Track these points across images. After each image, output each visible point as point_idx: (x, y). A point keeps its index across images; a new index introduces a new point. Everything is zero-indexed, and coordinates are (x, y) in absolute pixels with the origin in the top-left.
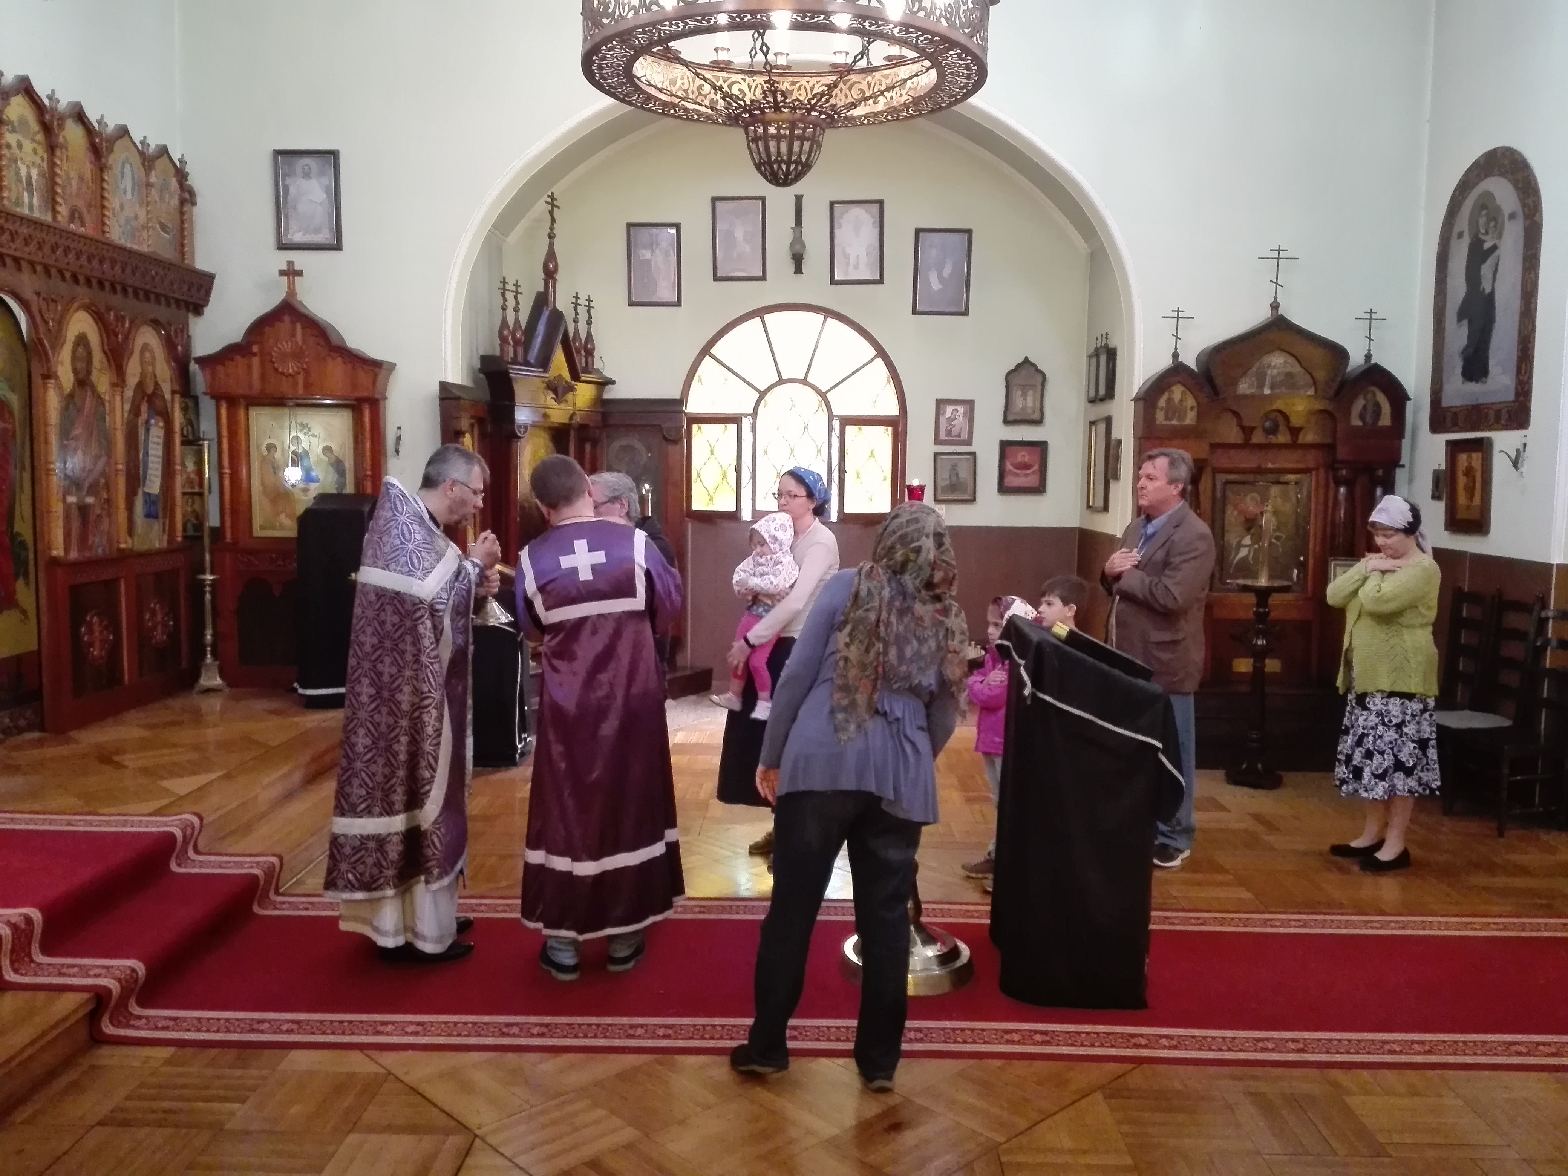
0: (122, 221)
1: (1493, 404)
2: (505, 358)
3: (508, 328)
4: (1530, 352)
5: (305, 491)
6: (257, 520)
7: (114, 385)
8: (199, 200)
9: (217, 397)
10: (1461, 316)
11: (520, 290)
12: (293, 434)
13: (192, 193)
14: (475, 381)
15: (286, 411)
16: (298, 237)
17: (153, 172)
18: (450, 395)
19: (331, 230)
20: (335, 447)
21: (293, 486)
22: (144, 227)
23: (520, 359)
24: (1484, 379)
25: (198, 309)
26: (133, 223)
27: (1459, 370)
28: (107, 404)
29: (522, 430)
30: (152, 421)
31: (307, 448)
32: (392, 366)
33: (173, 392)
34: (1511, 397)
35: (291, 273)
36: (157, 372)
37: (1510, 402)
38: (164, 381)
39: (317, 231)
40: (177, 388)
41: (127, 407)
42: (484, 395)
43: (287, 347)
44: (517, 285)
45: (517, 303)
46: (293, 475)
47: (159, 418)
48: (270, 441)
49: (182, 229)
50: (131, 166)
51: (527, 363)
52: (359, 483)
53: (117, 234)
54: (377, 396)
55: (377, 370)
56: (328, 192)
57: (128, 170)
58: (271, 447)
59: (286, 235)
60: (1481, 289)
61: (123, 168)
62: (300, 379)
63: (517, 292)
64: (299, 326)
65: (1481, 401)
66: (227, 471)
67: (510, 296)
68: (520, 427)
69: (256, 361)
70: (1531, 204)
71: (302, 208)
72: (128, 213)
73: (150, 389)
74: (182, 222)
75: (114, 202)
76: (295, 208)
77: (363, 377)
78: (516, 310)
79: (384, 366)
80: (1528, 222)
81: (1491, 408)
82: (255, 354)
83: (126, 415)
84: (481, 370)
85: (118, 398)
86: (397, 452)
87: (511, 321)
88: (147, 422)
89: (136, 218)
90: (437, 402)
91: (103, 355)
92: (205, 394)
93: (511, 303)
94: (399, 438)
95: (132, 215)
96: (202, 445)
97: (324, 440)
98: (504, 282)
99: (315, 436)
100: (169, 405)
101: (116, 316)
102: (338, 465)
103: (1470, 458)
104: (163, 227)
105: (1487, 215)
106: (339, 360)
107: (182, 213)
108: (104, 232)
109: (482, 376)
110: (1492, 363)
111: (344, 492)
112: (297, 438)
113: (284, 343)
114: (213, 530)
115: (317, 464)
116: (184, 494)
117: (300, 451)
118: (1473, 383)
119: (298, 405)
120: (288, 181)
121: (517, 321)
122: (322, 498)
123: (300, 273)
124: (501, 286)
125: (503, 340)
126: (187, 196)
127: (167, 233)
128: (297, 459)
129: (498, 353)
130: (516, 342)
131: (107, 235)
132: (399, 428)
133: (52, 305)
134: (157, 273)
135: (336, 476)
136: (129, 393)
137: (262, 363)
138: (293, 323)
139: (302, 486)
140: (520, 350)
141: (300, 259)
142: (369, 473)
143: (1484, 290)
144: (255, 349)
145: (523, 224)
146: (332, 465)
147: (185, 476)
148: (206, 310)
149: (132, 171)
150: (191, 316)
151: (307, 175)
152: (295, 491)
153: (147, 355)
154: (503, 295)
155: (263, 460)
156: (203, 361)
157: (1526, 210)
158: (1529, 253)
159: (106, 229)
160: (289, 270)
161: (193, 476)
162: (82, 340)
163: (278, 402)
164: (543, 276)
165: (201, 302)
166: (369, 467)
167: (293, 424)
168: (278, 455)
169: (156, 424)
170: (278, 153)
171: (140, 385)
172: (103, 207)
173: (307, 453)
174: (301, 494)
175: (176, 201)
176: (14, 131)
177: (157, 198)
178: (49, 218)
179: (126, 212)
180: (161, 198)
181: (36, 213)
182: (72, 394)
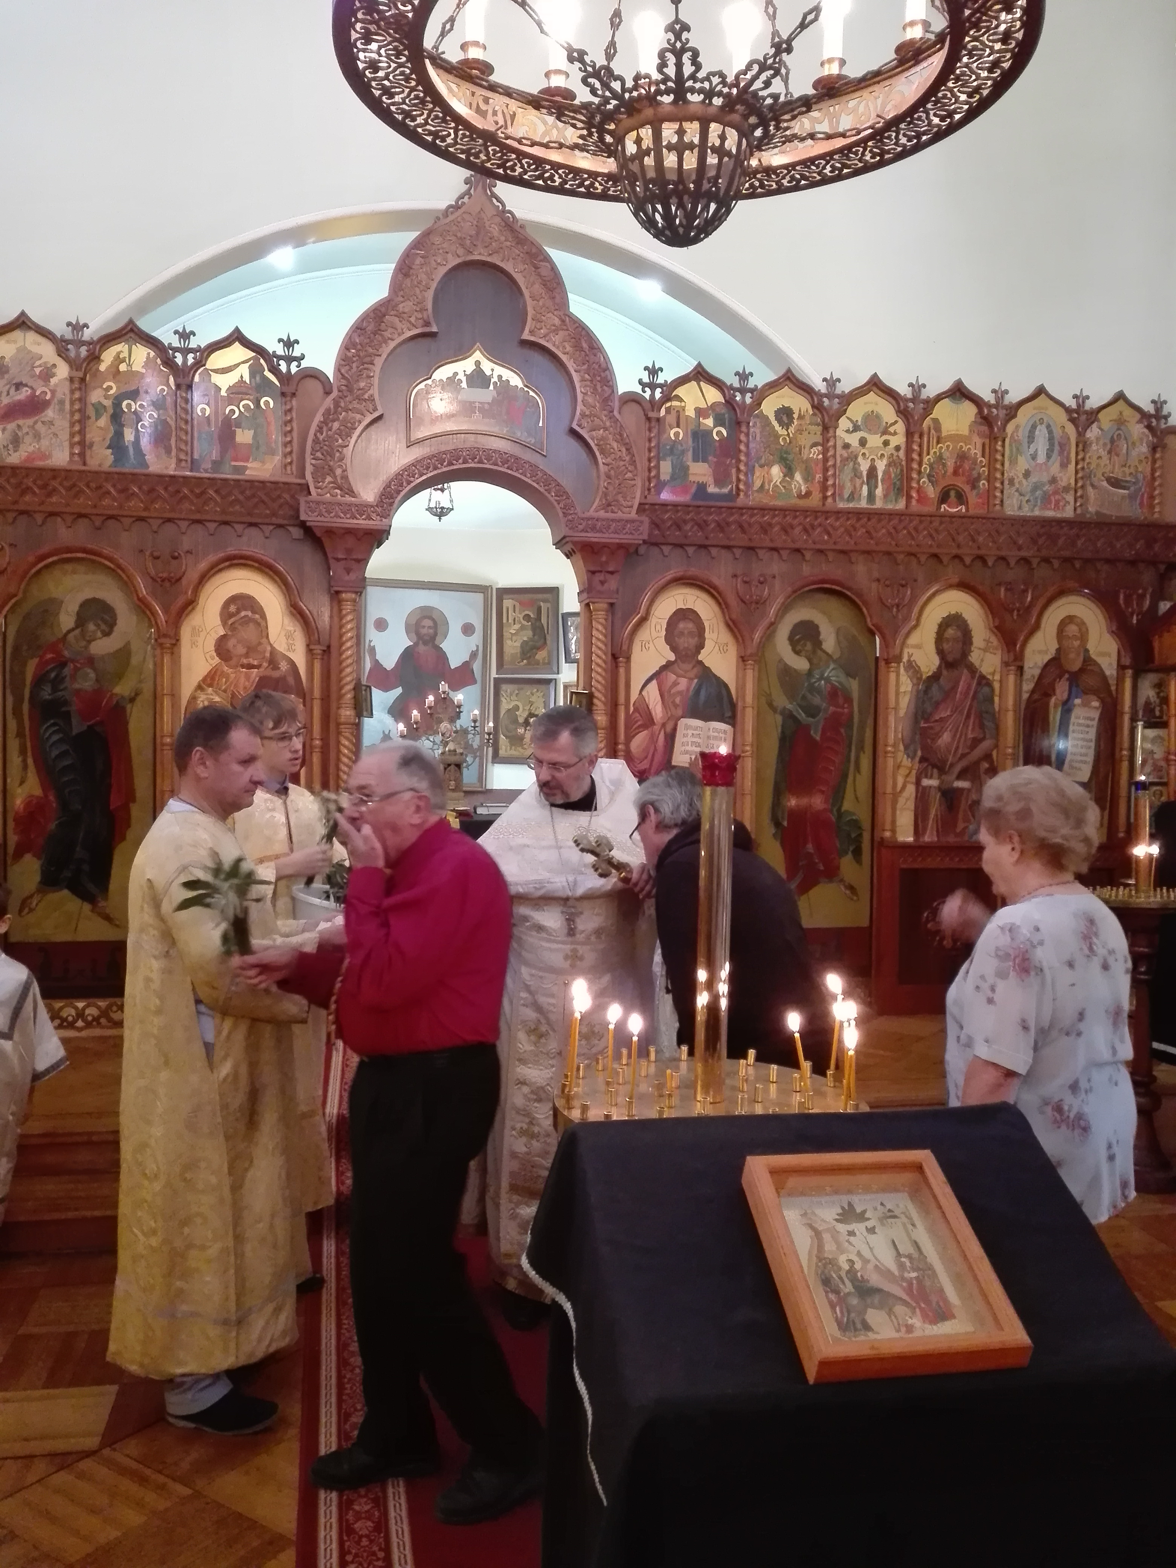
0: (1027, 489)
7: (1006, 664)
17: (1094, 426)
22: (1071, 489)
26: (1048, 487)
28: (996, 686)
30: (1078, 701)
33: (1121, 667)
36: (1091, 646)
38: (1103, 654)
40: (1127, 661)
41: (1028, 686)
47: (1091, 698)
49: (1153, 478)
50: (1048, 427)
53: (1014, 505)
57: (1041, 433)
61: (1032, 432)
72: (1039, 478)
73: (1076, 666)
74: (1152, 471)
75: (1012, 472)
83: (1025, 696)
85: (1011, 678)
88: (1067, 702)
89: (1054, 481)
91: (988, 632)
95: (1046, 479)
100: (1113, 682)
101: (1009, 590)
104: (1115, 483)
107: (1154, 461)
108: (996, 507)
126: (1158, 441)
127: (1124, 488)
131: (999, 509)
133: (898, 590)
136: (1032, 672)
149: (1050, 432)
153: (1072, 629)
159: (998, 503)
162: (953, 620)
169: (1085, 705)
171: (1055, 662)
172: (995, 479)
175: (1144, 449)
176: (856, 428)
177: (1103, 453)
178: (901, 505)
179: (1033, 479)
180: (1109, 452)
181: (879, 504)
182: (935, 677)
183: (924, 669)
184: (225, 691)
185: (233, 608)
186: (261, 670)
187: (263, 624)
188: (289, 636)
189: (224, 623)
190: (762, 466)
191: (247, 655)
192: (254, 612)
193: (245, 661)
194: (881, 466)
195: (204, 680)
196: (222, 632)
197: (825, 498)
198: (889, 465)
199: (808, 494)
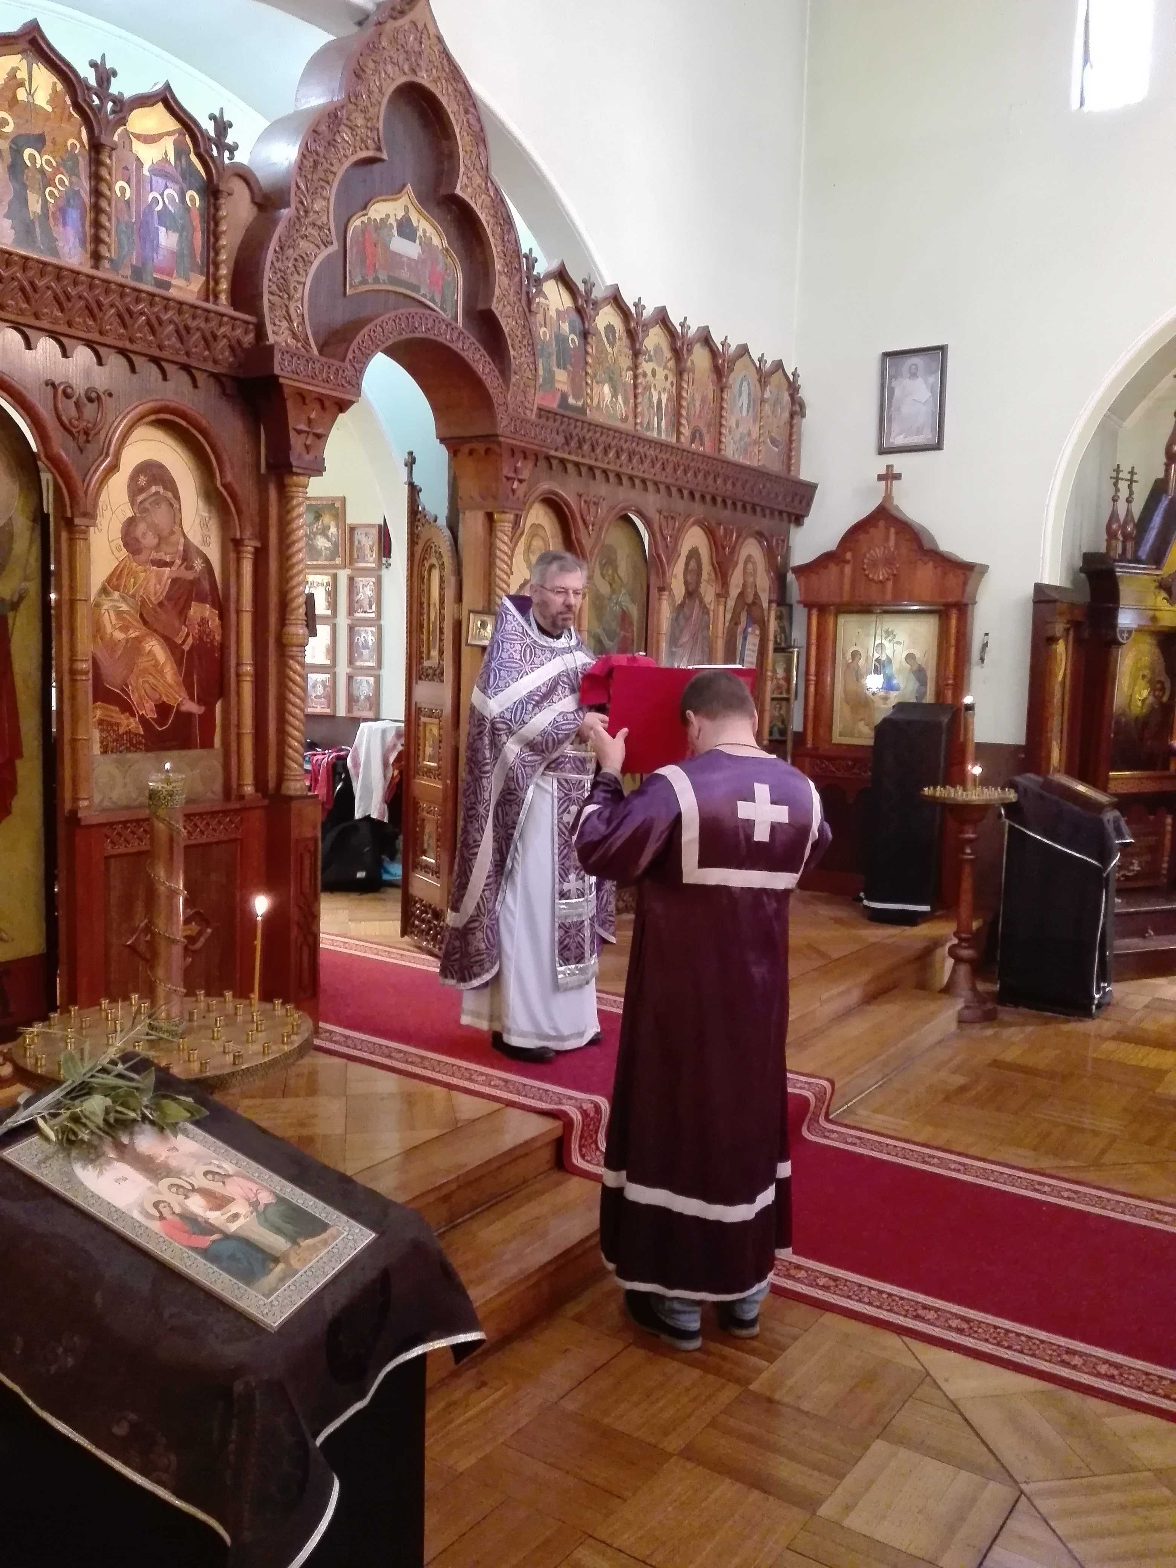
0: (737, 438)
2: (1112, 554)
3: (1118, 520)
5: (885, 699)
6: (837, 727)
7: (718, 595)
8: (808, 412)
9: (809, 606)
11: (1135, 478)
12: (878, 641)
13: (802, 406)
14: (1075, 581)
15: (873, 617)
16: (899, 440)
17: (768, 388)
18: (1045, 598)
19: (933, 429)
20: (918, 655)
21: (874, 694)
22: (756, 443)
23: (1129, 555)
25: (798, 520)
26: (747, 439)
28: (711, 614)
29: (1126, 635)
30: (750, 630)
31: (891, 656)
32: (984, 569)
33: (770, 602)
35: (889, 477)
36: (757, 582)
39: (918, 432)
40: (774, 597)
41: (728, 617)
42: (1084, 597)
43: (878, 552)
44: (1132, 473)
45: (1131, 493)
46: (874, 683)
47: (756, 626)
48: (855, 648)
49: (791, 441)
50: (749, 383)
51: (1137, 560)
52: (939, 693)
53: (731, 451)
54: (965, 601)
55: (968, 573)
56: (932, 391)
57: (745, 388)
58: (855, 655)
59: (888, 439)
61: (741, 386)
62: (890, 585)
63: (1131, 481)
64: (892, 530)
66: (813, 678)
67: (1123, 485)
68: (1122, 632)
69: (848, 569)
71: (905, 410)
72: (743, 429)
73: (750, 599)
74: (791, 435)
75: (730, 421)
76: (899, 409)
77: (952, 581)
78: (1129, 501)
79: (976, 569)
82: (848, 562)
84: (1082, 570)
85: (721, 608)
86: (982, 660)
87: (1122, 514)
88: (745, 631)
89: (749, 434)
90: (1030, 606)
91: (710, 567)
92: (799, 602)
93: (1124, 493)
94: (985, 645)
95: (745, 432)
96: (792, 652)
97: (908, 648)
98: (1118, 470)
99: (898, 643)
100: (766, 613)
101: (725, 529)
102: (919, 673)
104: (774, 442)
106: (930, 564)
107: (792, 427)
108: (720, 450)
109: (1083, 575)
111: (924, 701)
112: (881, 645)
113: (877, 550)
114: (796, 734)
115: (900, 671)
116: (773, 699)
117: (884, 658)
119: (886, 612)
120: (894, 383)
121: (1129, 512)
122: (901, 707)
123: (898, 477)
124: (1115, 474)
125: (1111, 535)
126: (797, 408)
127: (777, 446)
128: (879, 667)
129: (1103, 550)
130: (1126, 537)
131: (723, 452)
132: (986, 634)
133: (671, 522)
134: (764, 487)
135: (917, 684)
136: (731, 603)
137: (854, 571)
138: (887, 529)
139: (882, 693)
140: (1130, 545)
141: (899, 462)
142: (951, 682)
144: (849, 556)
145: (1145, 404)
146: (914, 673)
147: (775, 681)
148: (807, 521)
149: (749, 389)
150: (792, 526)
151: (913, 375)
152: (875, 698)
153: (750, 566)
154: (1116, 484)
155: (848, 666)
156: (800, 571)
159: (723, 447)
160: (887, 474)
161: (782, 682)
162: (694, 554)
163: (865, 609)
164: (1164, 460)
165: (801, 513)
166: (951, 676)
167: (879, 631)
168: (861, 662)
169: (753, 632)
170: (886, 355)
171: (742, 595)
172: (721, 425)
173: (889, 661)
174: (881, 702)
175: (787, 415)
176: (650, 360)
177: (770, 413)
178: (674, 440)
179: (741, 429)
180: (773, 412)
181: (663, 437)
182: (682, 605)
183: (677, 598)
184: (133, 596)
185: (142, 480)
186: (174, 568)
187: (176, 506)
188: (204, 525)
189: (132, 502)
190: (597, 383)
191: (157, 548)
192: (165, 488)
193: (155, 556)
194: (664, 398)
195: (109, 580)
196: (130, 514)
197: (636, 424)
198: (668, 400)
199: (625, 420)
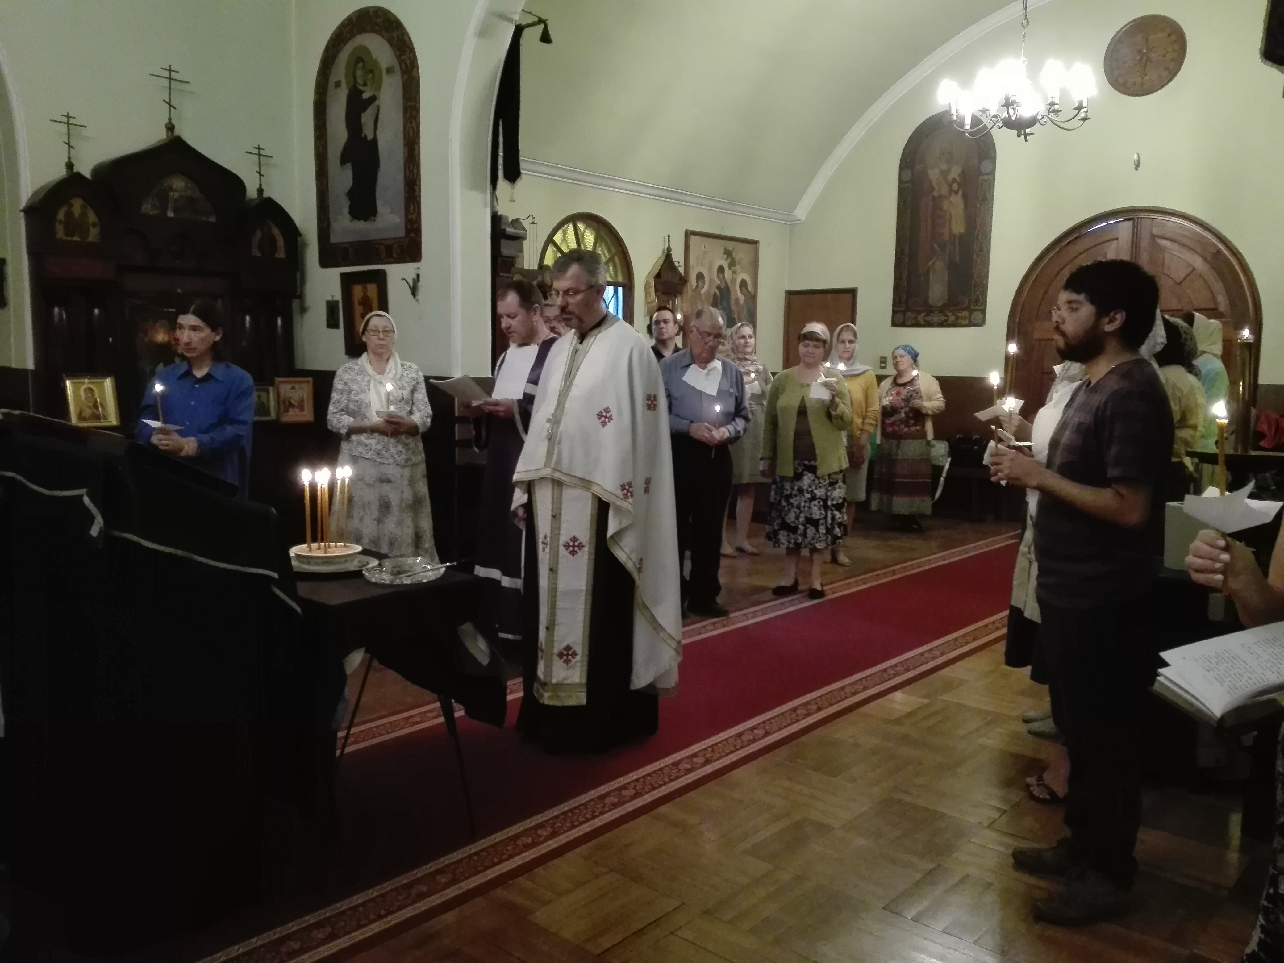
1: (384, 239)
4: (417, 194)
10: (344, 160)
24: (373, 218)
27: (346, 210)
34: (401, 233)
37: (400, 238)
60: (363, 135)
65: (372, 237)
70: (408, 62)
80: (406, 76)
81: (382, 244)
103: (365, 288)
105: (364, 68)
110: (379, 203)
118: (362, 221)
143: (366, 136)
157: (403, 66)
158: (409, 104)
